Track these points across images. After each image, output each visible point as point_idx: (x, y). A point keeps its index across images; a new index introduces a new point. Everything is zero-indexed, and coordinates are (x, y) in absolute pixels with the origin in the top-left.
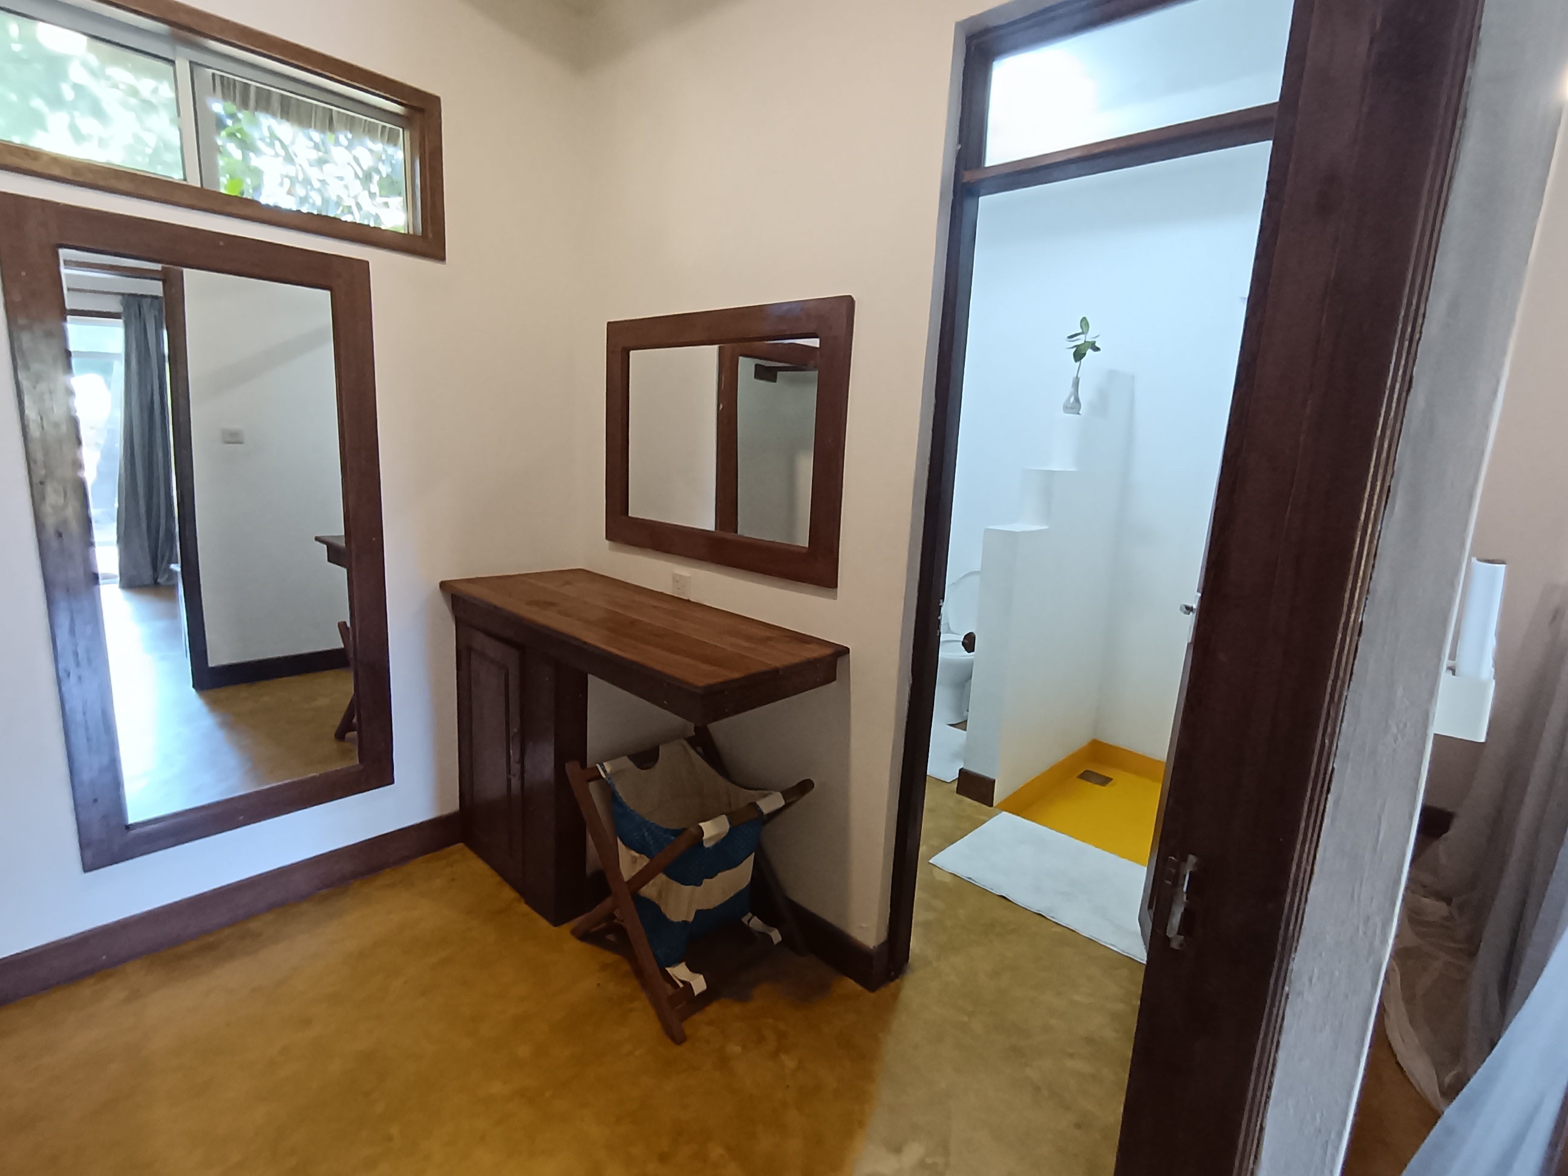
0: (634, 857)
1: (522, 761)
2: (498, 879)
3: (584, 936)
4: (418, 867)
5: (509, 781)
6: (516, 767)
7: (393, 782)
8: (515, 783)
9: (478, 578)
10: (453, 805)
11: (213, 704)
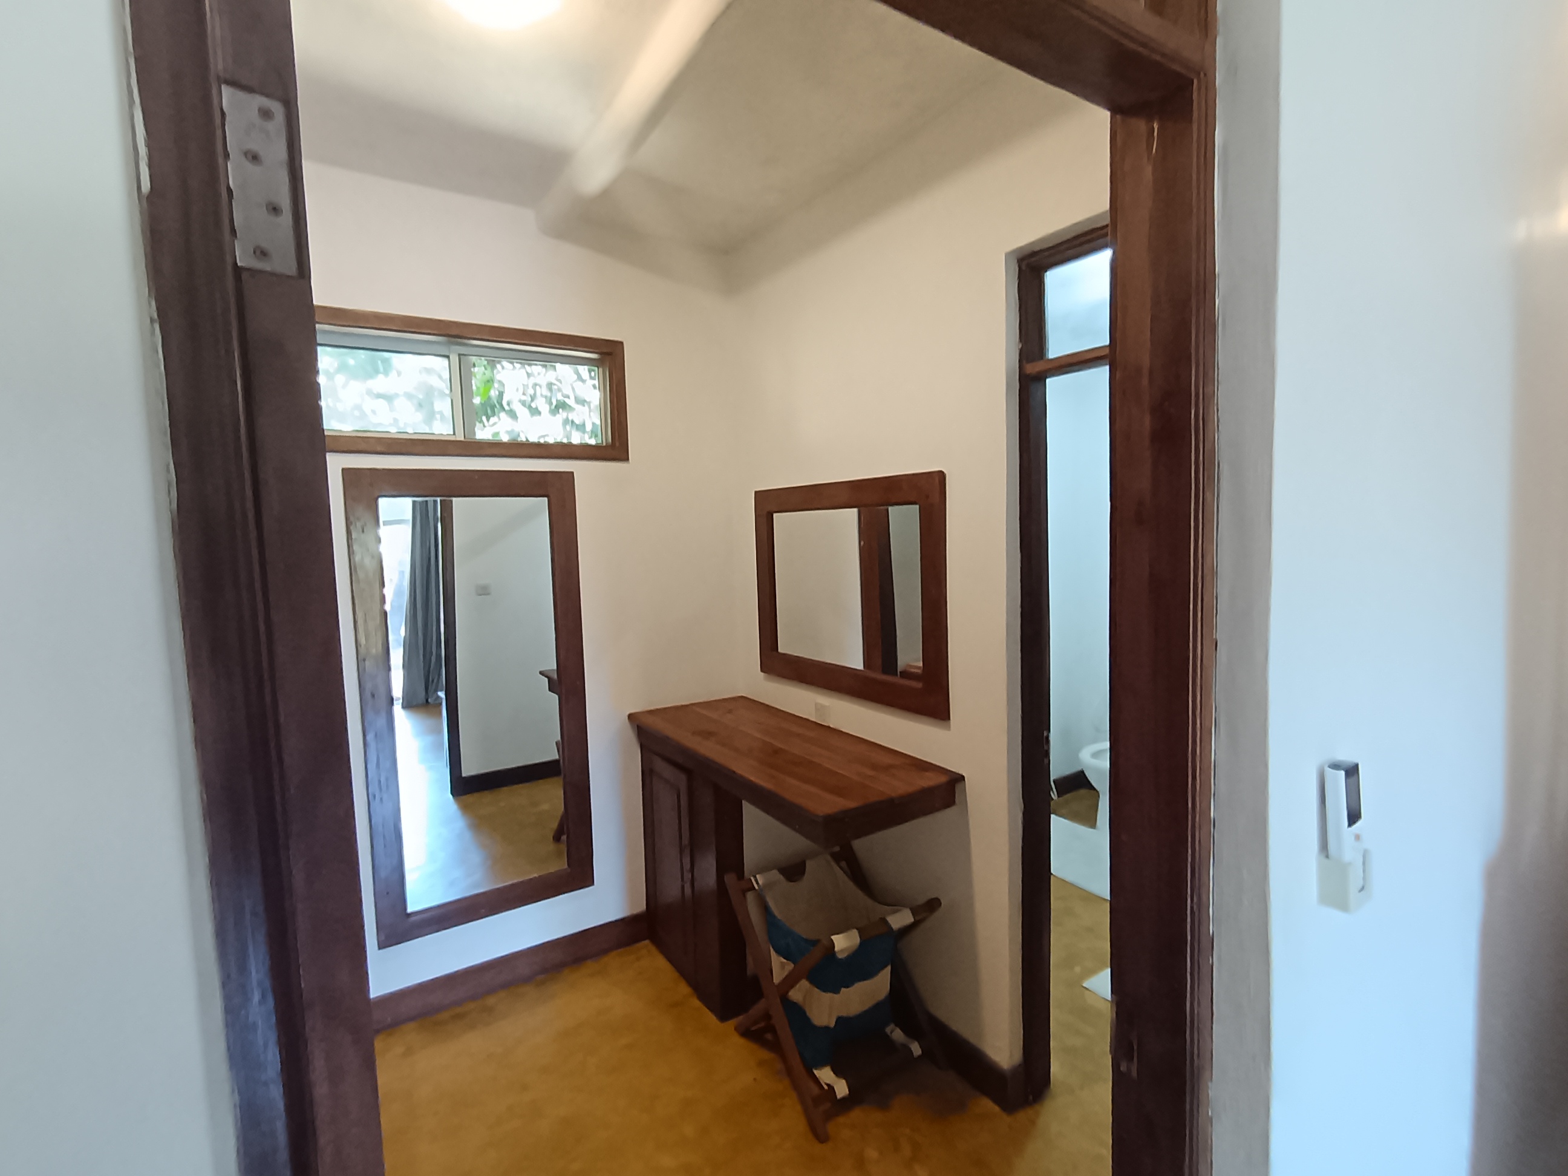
0: (782, 963)
1: (692, 870)
2: (677, 974)
3: (746, 1033)
4: (613, 960)
5: (683, 887)
6: (688, 876)
7: (592, 883)
8: (688, 890)
9: (657, 709)
10: (641, 906)
11: (465, 808)
